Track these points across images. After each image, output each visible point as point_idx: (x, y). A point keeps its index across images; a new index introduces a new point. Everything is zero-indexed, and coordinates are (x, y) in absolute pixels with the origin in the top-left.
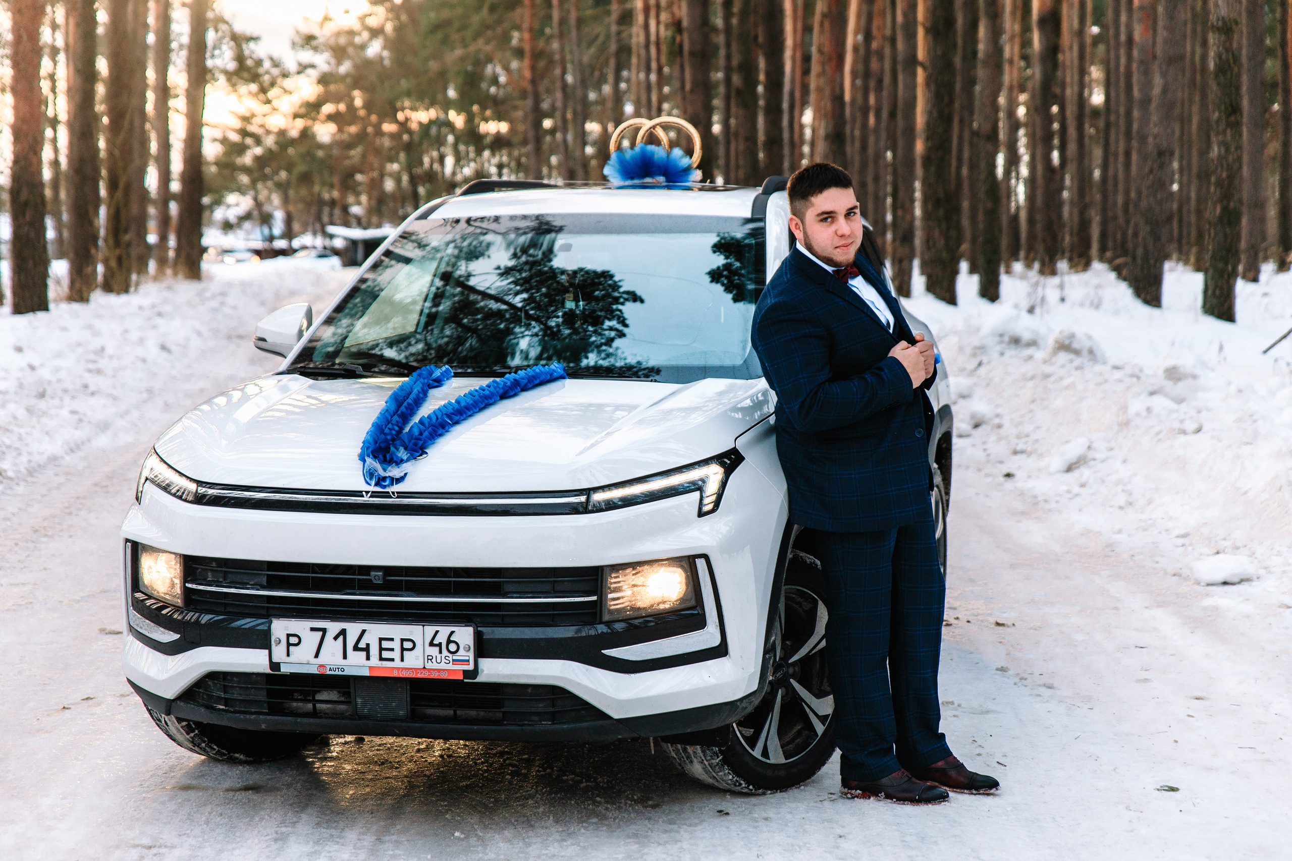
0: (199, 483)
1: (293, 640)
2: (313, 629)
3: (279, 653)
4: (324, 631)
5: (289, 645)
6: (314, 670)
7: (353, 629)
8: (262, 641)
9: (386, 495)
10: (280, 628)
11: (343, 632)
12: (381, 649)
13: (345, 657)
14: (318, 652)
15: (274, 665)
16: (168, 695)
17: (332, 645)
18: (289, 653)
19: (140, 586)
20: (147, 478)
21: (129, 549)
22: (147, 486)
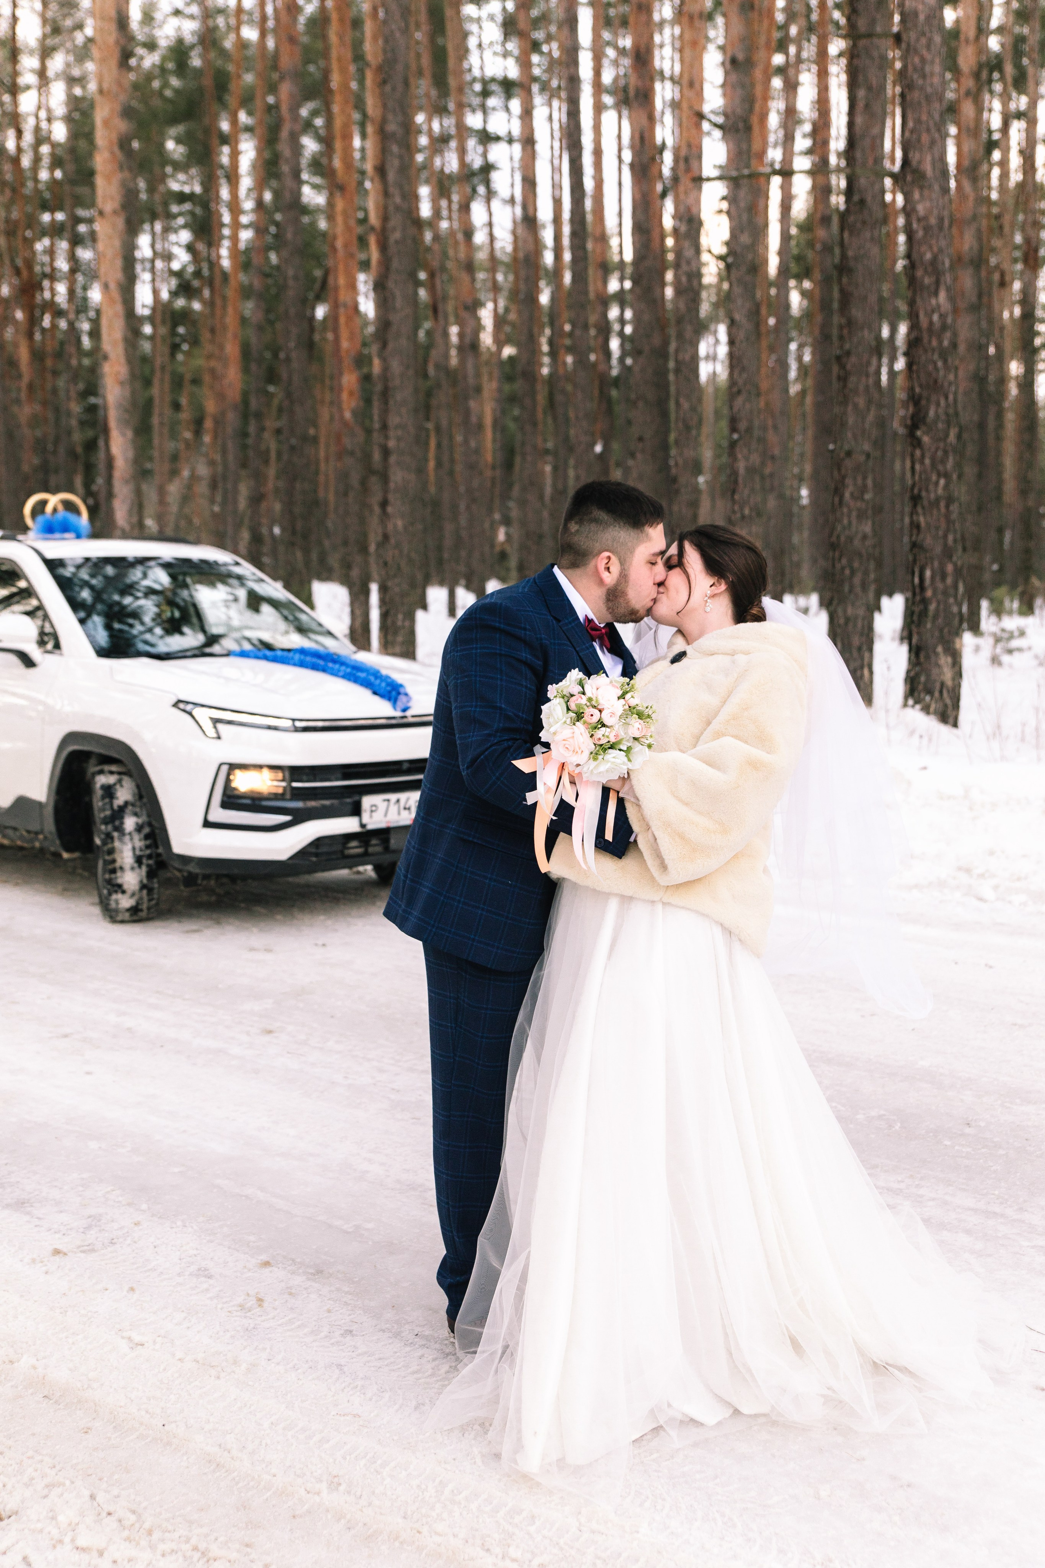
0: (294, 720)
1: (374, 808)
2: (385, 800)
3: (366, 818)
4: (388, 801)
5: (372, 811)
6: (383, 825)
8: (356, 811)
9: (405, 717)
10: (367, 801)
11: (398, 801)
13: (399, 813)
14: (386, 815)
15: (363, 826)
16: (283, 856)
17: (393, 809)
18: (371, 817)
19: (229, 793)
20: (216, 721)
21: (225, 769)
22: (220, 726)
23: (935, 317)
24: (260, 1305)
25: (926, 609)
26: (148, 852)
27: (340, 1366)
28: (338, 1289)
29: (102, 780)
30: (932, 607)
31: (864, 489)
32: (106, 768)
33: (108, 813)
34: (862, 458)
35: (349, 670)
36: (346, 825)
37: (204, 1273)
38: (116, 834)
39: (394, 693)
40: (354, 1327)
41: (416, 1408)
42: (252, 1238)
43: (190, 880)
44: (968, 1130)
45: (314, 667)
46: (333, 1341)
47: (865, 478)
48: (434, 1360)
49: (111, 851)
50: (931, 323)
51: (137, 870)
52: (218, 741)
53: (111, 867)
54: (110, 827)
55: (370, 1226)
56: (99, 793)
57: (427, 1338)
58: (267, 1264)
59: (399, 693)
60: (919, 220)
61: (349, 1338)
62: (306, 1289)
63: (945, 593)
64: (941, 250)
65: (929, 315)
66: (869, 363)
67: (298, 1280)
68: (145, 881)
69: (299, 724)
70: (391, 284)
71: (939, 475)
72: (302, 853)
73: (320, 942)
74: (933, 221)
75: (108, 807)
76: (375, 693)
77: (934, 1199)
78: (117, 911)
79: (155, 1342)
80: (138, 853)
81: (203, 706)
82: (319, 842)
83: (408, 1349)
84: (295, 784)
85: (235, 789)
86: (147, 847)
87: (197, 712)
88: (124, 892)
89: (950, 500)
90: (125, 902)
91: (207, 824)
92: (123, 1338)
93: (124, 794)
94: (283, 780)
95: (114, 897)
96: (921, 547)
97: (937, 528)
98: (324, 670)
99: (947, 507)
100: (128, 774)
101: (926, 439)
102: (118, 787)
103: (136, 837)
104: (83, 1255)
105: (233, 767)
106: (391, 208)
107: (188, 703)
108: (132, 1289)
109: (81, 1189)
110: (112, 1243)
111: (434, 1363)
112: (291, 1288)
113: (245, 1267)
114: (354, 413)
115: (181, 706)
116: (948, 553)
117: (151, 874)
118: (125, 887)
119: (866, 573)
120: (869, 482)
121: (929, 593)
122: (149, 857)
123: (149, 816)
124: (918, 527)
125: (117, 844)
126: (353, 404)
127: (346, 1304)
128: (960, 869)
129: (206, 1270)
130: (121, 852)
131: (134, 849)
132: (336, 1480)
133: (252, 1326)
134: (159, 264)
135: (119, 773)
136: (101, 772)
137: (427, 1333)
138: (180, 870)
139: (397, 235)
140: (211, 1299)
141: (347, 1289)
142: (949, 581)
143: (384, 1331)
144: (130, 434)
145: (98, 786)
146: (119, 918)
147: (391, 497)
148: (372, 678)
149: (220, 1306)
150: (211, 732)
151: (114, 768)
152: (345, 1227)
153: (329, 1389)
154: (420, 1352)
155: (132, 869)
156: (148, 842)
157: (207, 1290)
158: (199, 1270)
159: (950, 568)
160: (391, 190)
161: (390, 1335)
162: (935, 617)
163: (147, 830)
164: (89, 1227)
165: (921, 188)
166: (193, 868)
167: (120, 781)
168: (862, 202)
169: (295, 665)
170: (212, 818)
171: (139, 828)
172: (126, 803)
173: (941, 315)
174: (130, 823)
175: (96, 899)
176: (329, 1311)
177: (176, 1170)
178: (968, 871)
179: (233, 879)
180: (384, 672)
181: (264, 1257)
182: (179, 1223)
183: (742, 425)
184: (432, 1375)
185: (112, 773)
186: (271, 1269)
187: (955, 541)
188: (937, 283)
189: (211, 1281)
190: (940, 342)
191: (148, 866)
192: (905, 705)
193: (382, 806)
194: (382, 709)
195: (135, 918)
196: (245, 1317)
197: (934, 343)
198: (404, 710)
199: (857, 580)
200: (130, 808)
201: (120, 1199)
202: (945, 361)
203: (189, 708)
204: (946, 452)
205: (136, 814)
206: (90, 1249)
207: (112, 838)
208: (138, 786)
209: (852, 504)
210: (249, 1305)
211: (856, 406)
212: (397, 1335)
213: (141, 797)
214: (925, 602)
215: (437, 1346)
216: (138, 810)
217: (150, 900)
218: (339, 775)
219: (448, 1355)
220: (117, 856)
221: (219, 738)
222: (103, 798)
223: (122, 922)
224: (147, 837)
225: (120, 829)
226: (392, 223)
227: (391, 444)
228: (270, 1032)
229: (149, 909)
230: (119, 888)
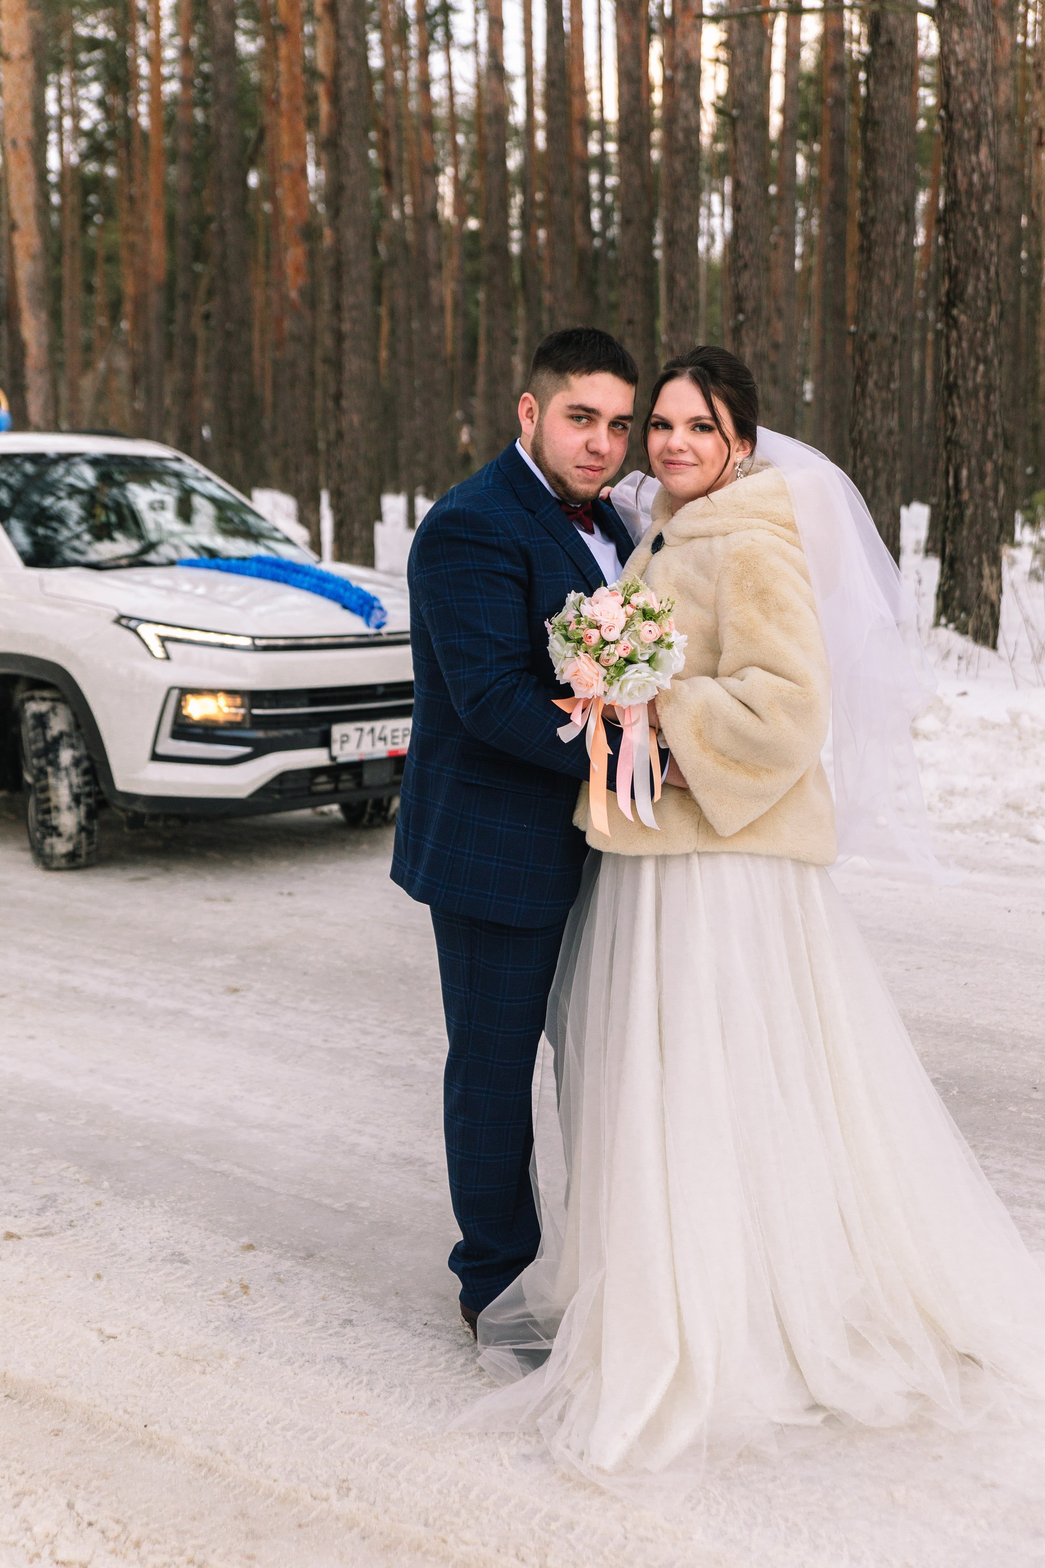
0: (253, 638)
1: (345, 739)
2: (357, 729)
3: (336, 749)
4: (361, 730)
5: (343, 742)
6: (355, 758)
7: (378, 725)
8: (325, 742)
9: (380, 634)
10: (338, 730)
11: (372, 730)
12: (394, 737)
13: (373, 744)
14: (359, 745)
15: (333, 758)
16: (243, 794)
17: (367, 739)
18: (341, 748)
19: (180, 721)
20: (164, 639)
21: (175, 694)
22: (170, 645)
23: (976, 178)
24: (245, 1293)
25: (962, 515)
26: (87, 789)
27: (340, 1360)
28: (333, 1275)
29: (33, 708)
30: (969, 512)
31: (890, 377)
32: (37, 694)
33: (41, 745)
34: (888, 342)
35: (314, 581)
36: (315, 757)
37: (179, 1258)
38: (50, 769)
39: (366, 608)
40: (354, 1317)
41: (431, 1405)
42: (230, 1219)
43: (136, 821)
44: (1035, 1095)
45: (275, 578)
46: (331, 1331)
47: (891, 365)
48: (448, 1351)
49: (45, 789)
50: (971, 184)
51: (75, 810)
52: (166, 663)
53: (45, 806)
54: (43, 762)
55: (365, 1204)
56: (30, 722)
57: (437, 1328)
58: (250, 1247)
59: (372, 607)
60: (958, 63)
61: (349, 1328)
62: (296, 1274)
63: (984, 496)
64: (983, 99)
65: (968, 175)
66: (896, 232)
67: (286, 1265)
68: (84, 822)
69: (259, 642)
70: (344, 142)
71: (978, 360)
72: (265, 790)
73: (285, 891)
74: (974, 65)
75: (41, 737)
76: (345, 607)
77: (1001, 1171)
78: (52, 857)
79: (129, 1334)
80: (76, 790)
81: (148, 622)
82: (283, 778)
83: (416, 1340)
84: (256, 712)
85: (187, 717)
86: (86, 784)
87: (143, 629)
88: (59, 835)
89: (990, 389)
90: (61, 847)
91: (156, 757)
92: (92, 1329)
93: (58, 724)
94: (242, 706)
95: (49, 841)
96: (956, 443)
97: (975, 422)
98: (286, 582)
99: (987, 397)
100: (63, 700)
101: (963, 318)
102: (51, 715)
103: (73, 772)
104: (38, 1239)
105: (185, 692)
106: (344, 53)
107: (131, 618)
108: (99, 1277)
109: (31, 1166)
110: (71, 1225)
111: (448, 1356)
112: (279, 1274)
113: (225, 1251)
114: (302, 293)
115: (124, 622)
116: (987, 451)
117: (91, 815)
118: (62, 829)
119: (892, 474)
120: (896, 369)
121: (966, 496)
122: (89, 795)
123: (87, 748)
124: (953, 420)
125: (51, 780)
126: (300, 281)
127: (343, 1291)
128: (1008, 806)
129: (181, 1254)
130: (56, 789)
131: (71, 786)
132: (345, 1485)
133: (238, 1315)
134: (67, 122)
135: (53, 700)
136: (32, 699)
137: (437, 1322)
138: (124, 810)
139: (351, 84)
140: (189, 1286)
141: (343, 1275)
142: (988, 481)
143: (388, 1320)
144: (44, 316)
145: (29, 714)
146: (55, 864)
147: (346, 389)
148: (342, 591)
149: (199, 1294)
150: (159, 652)
151: (46, 694)
152: (336, 1206)
153: (331, 1384)
154: (431, 1343)
155: (69, 808)
156: (87, 778)
157: (183, 1277)
158: (173, 1254)
159: (989, 467)
160: (345, 31)
161: (396, 1324)
162: (972, 523)
163: (85, 764)
164: (42, 1210)
165: (961, 26)
166: (139, 808)
167: (53, 709)
168: (891, 43)
169: (251, 575)
170: (161, 750)
171: (76, 762)
172: (61, 734)
173: (982, 175)
174: (66, 756)
175: (27, 845)
176: (324, 1299)
177: (139, 1144)
178: (1016, 808)
179: (184, 819)
180: (354, 584)
181: (245, 1240)
182: (147, 1203)
183: (749, 305)
184: (446, 1369)
185: (44, 699)
186: (254, 1253)
187: (996, 435)
188: (979, 137)
189: (186, 1267)
190: (981, 207)
191: (88, 806)
192: (937, 624)
193: (355, 736)
194: (354, 625)
195: (72, 865)
196: (229, 1306)
197: (974, 208)
198: (379, 626)
199: (881, 482)
200: (65, 739)
201: (78, 1176)
202: (986, 228)
203: (133, 624)
204: (986, 333)
205: (72, 747)
206: (47, 1233)
207: (45, 774)
208: (75, 715)
209: (876, 394)
210: (232, 1292)
211: (881, 282)
212: (403, 1325)
213: (77, 726)
214: (960, 506)
215: (450, 1336)
216: (74, 741)
217: (90, 844)
218: (305, 701)
219: (462, 1346)
220: (52, 794)
221: (168, 658)
222: (34, 728)
223: (58, 869)
224: (85, 772)
225: (55, 763)
226: (344, 70)
227: (346, 327)
228: (236, 990)
229: (88, 854)
230: (55, 831)
